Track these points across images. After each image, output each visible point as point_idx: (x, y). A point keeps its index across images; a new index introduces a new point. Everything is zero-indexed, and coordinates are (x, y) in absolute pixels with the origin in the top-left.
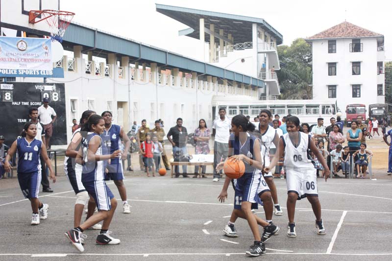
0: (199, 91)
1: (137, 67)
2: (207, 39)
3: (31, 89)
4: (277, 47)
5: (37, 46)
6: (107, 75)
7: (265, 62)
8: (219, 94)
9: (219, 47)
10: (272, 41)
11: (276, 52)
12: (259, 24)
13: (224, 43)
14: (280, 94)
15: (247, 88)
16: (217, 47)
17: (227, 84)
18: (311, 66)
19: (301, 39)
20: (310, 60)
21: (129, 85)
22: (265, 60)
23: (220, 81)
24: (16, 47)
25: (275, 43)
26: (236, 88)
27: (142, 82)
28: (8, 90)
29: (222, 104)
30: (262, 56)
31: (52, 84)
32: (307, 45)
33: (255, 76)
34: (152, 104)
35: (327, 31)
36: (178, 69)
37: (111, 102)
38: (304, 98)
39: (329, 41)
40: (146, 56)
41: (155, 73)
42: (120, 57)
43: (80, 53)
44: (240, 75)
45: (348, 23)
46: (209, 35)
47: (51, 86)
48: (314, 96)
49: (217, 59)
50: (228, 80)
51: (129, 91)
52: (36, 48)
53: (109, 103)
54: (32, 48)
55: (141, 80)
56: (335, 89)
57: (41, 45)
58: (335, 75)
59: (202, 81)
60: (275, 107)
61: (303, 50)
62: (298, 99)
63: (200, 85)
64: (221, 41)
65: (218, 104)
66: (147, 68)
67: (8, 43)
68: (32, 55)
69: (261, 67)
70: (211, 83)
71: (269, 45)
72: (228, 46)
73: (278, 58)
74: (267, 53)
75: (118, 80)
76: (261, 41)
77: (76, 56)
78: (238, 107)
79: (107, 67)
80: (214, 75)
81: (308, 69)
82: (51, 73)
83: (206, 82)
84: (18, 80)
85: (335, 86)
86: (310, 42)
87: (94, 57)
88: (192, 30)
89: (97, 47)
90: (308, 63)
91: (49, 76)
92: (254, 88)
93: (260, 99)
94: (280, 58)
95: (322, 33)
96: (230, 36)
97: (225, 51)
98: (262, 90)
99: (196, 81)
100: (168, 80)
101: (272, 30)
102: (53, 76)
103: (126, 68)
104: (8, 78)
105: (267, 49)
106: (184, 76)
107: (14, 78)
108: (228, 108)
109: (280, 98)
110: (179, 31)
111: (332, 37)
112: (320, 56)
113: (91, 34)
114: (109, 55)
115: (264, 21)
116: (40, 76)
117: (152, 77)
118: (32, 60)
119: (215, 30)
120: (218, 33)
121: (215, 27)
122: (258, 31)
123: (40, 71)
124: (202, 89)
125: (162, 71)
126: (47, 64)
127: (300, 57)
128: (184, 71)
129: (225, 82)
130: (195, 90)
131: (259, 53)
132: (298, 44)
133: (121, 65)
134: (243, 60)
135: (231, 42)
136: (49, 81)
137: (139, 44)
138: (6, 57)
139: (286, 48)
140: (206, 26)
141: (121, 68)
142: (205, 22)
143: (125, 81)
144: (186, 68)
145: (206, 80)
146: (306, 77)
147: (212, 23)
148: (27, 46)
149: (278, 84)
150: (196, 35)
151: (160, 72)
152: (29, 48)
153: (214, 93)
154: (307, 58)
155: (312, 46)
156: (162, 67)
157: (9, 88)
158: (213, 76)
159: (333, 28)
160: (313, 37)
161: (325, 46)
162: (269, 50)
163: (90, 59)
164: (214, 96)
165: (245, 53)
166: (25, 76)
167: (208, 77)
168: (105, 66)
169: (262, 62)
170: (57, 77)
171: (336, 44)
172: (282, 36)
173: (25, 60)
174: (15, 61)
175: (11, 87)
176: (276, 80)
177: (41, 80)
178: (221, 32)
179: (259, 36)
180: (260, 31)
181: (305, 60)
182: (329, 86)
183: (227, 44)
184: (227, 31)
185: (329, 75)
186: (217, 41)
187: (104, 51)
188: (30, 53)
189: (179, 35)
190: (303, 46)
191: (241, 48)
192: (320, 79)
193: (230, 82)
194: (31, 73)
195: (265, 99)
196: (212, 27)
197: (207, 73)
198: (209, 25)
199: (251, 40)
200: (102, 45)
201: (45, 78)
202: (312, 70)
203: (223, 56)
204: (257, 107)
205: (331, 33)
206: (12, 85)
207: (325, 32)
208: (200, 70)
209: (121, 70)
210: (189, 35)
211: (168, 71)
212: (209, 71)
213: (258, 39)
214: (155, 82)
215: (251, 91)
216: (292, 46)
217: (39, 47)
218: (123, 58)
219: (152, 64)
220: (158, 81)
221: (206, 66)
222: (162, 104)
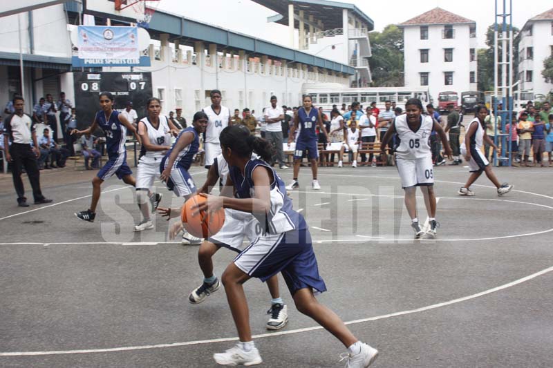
0: (289, 79)
1: (225, 55)
2: (297, 26)
3: (118, 79)
4: (369, 34)
5: (122, 35)
6: (194, 64)
7: (356, 49)
8: (310, 81)
9: (309, 33)
10: (363, 27)
11: (368, 39)
12: (350, 10)
13: (314, 30)
14: (371, 81)
15: (337, 76)
16: (307, 34)
17: (317, 71)
18: (403, 53)
19: (393, 25)
20: (402, 47)
21: (217, 73)
22: (356, 47)
23: (310, 68)
24: (102, 36)
25: (366, 30)
26: (326, 76)
27: (230, 71)
28: (95, 81)
29: (313, 92)
30: (353, 42)
31: (139, 73)
32: (398, 31)
33: (346, 62)
34: (241, 93)
35: (419, 17)
36: (267, 57)
38: (396, 85)
39: (421, 27)
40: (234, 43)
41: (243, 61)
42: (207, 45)
43: (167, 42)
44: (330, 63)
45: (440, 9)
46: (298, 22)
47: (138, 76)
48: (406, 83)
49: (307, 45)
50: (319, 67)
51: (217, 79)
52: (121, 37)
53: (197, 92)
54: (118, 36)
55: (230, 68)
56: (427, 77)
57: (127, 34)
58: (427, 62)
59: (291, 69)
60: (366, 94)
61: (395, 35)
62: (390, 86)
63: (289, 73)
64: (311, 28)
65: (308, 92)
66: (235, 56)
67: (93, 32)
68: (119, 44)
69: (352, 53)
70: (301, 71)
71: (360, 32)
72: (318, 33)
73: (369, 44)
74: (359, 39)
75: (206, 68)
76: (352, 27)
77: (163, 44)
78: (329, 95)
79: (195, 55)
80: (304, 62)
81: (400, 55)
82: (138, 62)
83: (296, 70)
84: (105, 70)
85: (427, 73)
86: (402, 28)
87: (180, 46)
88: (280, 17)
89: (184, 34)
90: (399, 51)
91: (136, 65)
92: (345, 75)
93: (352, 86)
94: (372, 44)
95: (414, 19)
96: (320, 22)
97: (315, 38)
98: (353, 78)
99: (285, 68)
100: (257, 68)
101: (363, 16)
102: (139, 65)
103: (214, 56)
104: (95, 68)
105: (358, 35)
106: (273, 63)
107: (101, 68)
108: (318, 96)
109: (371, 85)
110: (268, 18)
111: (424, 24)
112: (412, 42)
113: (177, 22)
114: (197, 42)
115: (354, 6)
116: (126, 65)
117: (240, 65)
118: (119, 49)
119: (304, 16)
120: (308, 19)
121: (304, 13)
122: (349, 17)
123: (126, 60)
124: (292, 76)
125: (251, 59)
126: (133, 53)
127: (392, 44)
128: (273, 58)
129: (315, 69)
130: (284, 78)
131: (350, 39)
132: (390, 30)
133: (208, 53)
134: (333, 47)
135: (320, 28)
136: (135, 70)
137: (227, 31)
138: (93, 47)
139: (377, 34)
140: (296, 12)
141: (208, 56)
142: (294, 8)
143: (212, 70)
144: (275, 55)
145: (296, 68)
146: (398, 64)
147: (302, 9)
148: (113, 35)
149: (369, 71)
150: (285, 22)
151: (248, 60)
152: (115, 37)
153: (304, 81)
154: (399, 44)
155: (403, 32)
156: (251, 54)
157: (96, 78)
158: (303, 64)
159: (426, 14)
160: (404, 23)
161: (418, 32)
162: (361, 37)
163: (177, 47)
164: (304, 84)
165: (336, 39)
166: (111, 65)
167: (298, 64)
168: (193, 54)
169: (353, 48)
170: (143, 66)
171: (427, 30)
172: (373, 22)
173: (112, 49)
174: (101, 50)
175: (98, 77)
176: (367, 67)
177: (127, 69)
178: (311, 18)
179: (350, 22)
180: (351, 16)
181: (396, 47)
182: (422, 73)
183: (317, 31)
184: (316, 18)
185: (422, 62)
186: (307, 28)
187: (192, 39)
188: (117, 42)
189: (268, 22)
190: (394, 33)
191: (331, 35)
192: (412, 66)
193: (321, 70)
194: (118, 62)
195: (356, 86)
196: (301, 13)
197: (296, 60)
198: (298, 11)
199: (341, 26)
200: (189, 32)
201: (132, 67)
202: (403, 57)
203: (313, 42)
204: (348, 95)
205: (423, 19)
206: (99, 75)
207: (417, 18)
208: (290, 57)
209: (209, 58)
210: (278, 22)
211: (257, 59)
212: (298, 59)
213: (350, 25)
214: (243, 70)
215: (342, 79)
216: (384, 32)
217: (125, 36)
218: (211, 46)
219: (240, 51)
220: (247, 69)
221: (296, 53)
222: (251, 93)
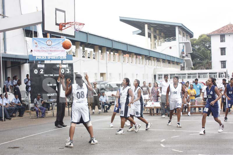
0: (146, 66)
1: (110, 53)
2: (149, 36)
3: (54, 67)
4: (190, 40)
6: (94, 58)
7: (184, 49)
8: (158, 67)
9: (156, 40)
10: (187, 36)
11: (190, 43)
12: (179, 27)
13: (159, 38)
14: (193, 66)
15: (173, 64)
16: (155, 40)
17: (162, 62)
18: (210, 50)
19: (204, 35)
20: (210, 46)
21: (107, 63)
22: (184, 47)
23: (158, 60)
24: (46, 44)
25: (189, 37)
26: (167, 64)
27: (114, 62)
28: (42, 68)
29: (160, 73)
30: (181, 45)
31: (66, 64)
32: (207, 38)
33: (178, 57)
34: (120, 74)
35: (219, 29)
36: (134, 54)
37: (97, 73)
38: (207, 69)
39: (220, 35)
40: (116, 46)
41: (121, 56)
42: (101, 48)
43: (79, 46)
44: (169, 56)
45: (231, 24)
46: (150, 34)
47: (65, 65)
48: (212, 67)
49: (155, 47)
50: (163, 59)
51: (107, 67)
52: (56, 44)
53: (96, 74)
55: (114, 61)
56: (225, 63)
57: (60, 42)
58: (225, 55)
59: (148, 60)
60: (191, 74)
61: (205, 41)
62: (203, 69)
63: (146, 63)
64: (158, 37)
65: (157, 73)
66: (115, 53)
67: (41, 41)
68: (55, 48)
69: (181, 51)
70: (153, 62)
71: (185, 39)
72: (161, 40)
74: (185, 43)
75: (100, 60)
76: (181, 36)
77: (76, 48)
78: (169, 75)
79: (94, 53)
81: (209, 51)
82: (65, 58)
83: (150, 61)
84: (46, 62)
85: (225, 61)
86: (209, 36)
87: (86, 49)
88: (140, 31)
89: (89, 42)
90: (209, 48)
91: (64, 59)
92: (178, 63)
93: (181, 70)
94: (192, 46)
95: (216, 31)
96: (162, 34)
97: (160, 42)
98: (182, 65)
99: (144, 60)
100: (129, 60)
101: (187, 30)
102: (66, 59)
103: (105, 54)
104: (41, 61)
105: (185, 41)
106: (137, 58)
107: (44, 61)
108: (163, 75)
109: (192, 69)
110: (133, 32)
111: (222, 33)
112: (216, 44)
113: (85, 35)
114: (95, 46)
115: (182, 25)
116: (59, 59)
117: (119, 59)
118: (55, 51)
119: (154, 30)
120: (156, 32)
121: (154, 29)
122: (179, 31)
123: (59, 57)
124: (148, 64)
125: (124, 55)
126: (63, 53)
127: (204, 45)
128: (137, 54)
129: (161, 60)
130: (143, 65)
131: (180, 43)
132: (202, 38)
133: (102, 52)
134: (171, 48)
135: (163, 37)
136: (64, 62)
137: (112, 40)
138: (41, 50)
139: (195, 40)
140: (149, 29)
141: (102, 54)
142: (148, 26)
143: (104, 62)
144: (139, 53)
145: (150, 60)
146: (208, 56)
147: (152, 27)
148: (52, 43)
149: (191, 61)
150: (143, 34)
152: (53, 44)
153: (155, 67)
154: (208, 45)
155: (210, 38)
156: (124, 52)
157: (42, 67)
158: (154, 57)
159: (223, 27)
160: (211, 33)
161: (218, 38)
162: (187, 42)
163: (84, 49)
164: (155, 69)
165: (172, 43)
166: (51, 59)
167: (151, 58)
168: (93, 53)
169: (181, 48)
170: (68, 60)
171: (225, 37)
172: (193, 33)
173: (51, 51)
174: (45, 51)
175: (43, 66)
176: (190, 59)
177: (60, 62)
178: (158, 32)
179: (180, 33)
180: (180, 30)
181: (206, 47)
182: (222, 61)
183: (161, 39)
184: (161, 31)
185: (221, 55)
186: (155, 37)
187: (93, 44)
188: (54, 47)
189: (133, 34)
190: (205, 39)
191: (169, 41)
192: (216, 57)
193: (164, 61)
194: (54, 58)
195: (184, 70)
196: (152, 29)
197: (150, 55)
198: (150, 28)
199: (175, 36)
200: (91, 41)
201: (62, 61)
202: (211, 52)
203: (158, 45)
204: (179, 75)
205: (222, 31)
206: (44, 65)
207: (218, 30)
208: (147, 53)
209: (102, 55)
210: (139, 34)
211: (127, 55)
212: (152, 55)
213: (179, 35)
214: (121, 62)
215: (176, 65)
216: (198, 39)
217: (58, 43)
218: (103, 48)
219: (119, 51)
220: (123, 61)
221: (150, 52)
222: (125, 74)
